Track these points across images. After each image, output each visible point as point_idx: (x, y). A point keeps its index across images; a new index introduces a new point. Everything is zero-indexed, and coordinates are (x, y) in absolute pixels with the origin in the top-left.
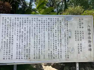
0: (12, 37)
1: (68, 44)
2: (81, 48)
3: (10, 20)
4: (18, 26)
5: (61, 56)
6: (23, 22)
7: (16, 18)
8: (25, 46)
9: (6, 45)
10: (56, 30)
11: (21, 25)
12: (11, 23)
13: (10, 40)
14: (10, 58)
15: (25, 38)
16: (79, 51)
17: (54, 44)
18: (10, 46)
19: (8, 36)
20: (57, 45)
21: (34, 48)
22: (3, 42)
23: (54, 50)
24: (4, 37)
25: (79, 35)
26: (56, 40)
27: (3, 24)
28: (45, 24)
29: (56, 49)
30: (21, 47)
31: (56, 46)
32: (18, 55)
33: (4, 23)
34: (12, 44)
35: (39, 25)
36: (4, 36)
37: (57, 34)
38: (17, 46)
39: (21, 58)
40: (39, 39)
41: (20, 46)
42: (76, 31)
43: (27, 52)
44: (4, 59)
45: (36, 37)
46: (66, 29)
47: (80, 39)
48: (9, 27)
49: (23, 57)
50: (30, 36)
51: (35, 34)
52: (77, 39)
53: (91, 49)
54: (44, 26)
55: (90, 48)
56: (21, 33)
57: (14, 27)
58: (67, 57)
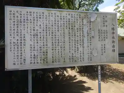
0: (24, 37)
1: (91, 45)
2: (104, 49)
3: (21, 14)
4: (31, 22)
6: (37, 18)
7: (27, 12)
8: (41, 48)
9: (16, 47)
10: (77, 29)
11: (35, 22)
12: (22, 19)
13: (21, 40)
15: (40, 37)
18: (21, 48)
19: (18, 35)
20: (79, 46)
21: (53, 50)
22: (12, 43)
24: (13, 36)
25: (103, 35)
26: (78, 41)
27: (10, 19)
28: (65, 21)
30: (36, 49)
32: (33, 59)
34: (24, 45)
35: (58, 21)
37: (79, 33)
38: (31, 48)
39: (36, 63)
40: (57, 39)
41: (34, 48)
43: (44, 55)
44: (14, 64)
45: (54, 37)
46: (89, 28)
47: (103, 39)
48: (19, 23)
49: (39, 61)
50: (46, 35)
51: (52, 33)
52: (101, 39)
53: (114, 50)
54: (64, 24)
55: (113, 48)
56: (36, 32)
57: (26, 24)
58: (90, 59)
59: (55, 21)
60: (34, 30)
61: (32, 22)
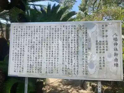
0: (24, 48)
1: (86, 57)
2: (104, 63)
3: (22, 29)
4: (29, 36)
5: (78, 71)
6: (34, 31)
8: (36, 58)
9: (17, 57)
10: (72, 40)
11: (33, 35)
12: (23, 33)
13: (21, 51)
14: (21, 71)
15: (36, 49)
16: (100, 66)
17: (69, 56)
18: (21, 58)
19: (19, 47)
21: (47, 60)
22: (14, 53)
23: (69, 64)
24: (15, 48)
26: (72, 52)
27: (14, 34)
28: (60, 33)
29: (72, 62)
30: (32, 59)
31: (72, 60)
32: (29, 68)
33: (16, 33)
34: (23, 55)
36: (15, 46)
37: (73, 44)
38: (28, 58)
39: (31, 72)
40: (51, 50)
42: (97, 41)
43: (39, 65)
44: (15, 71)
45: (48, 48)
46: (85, 39)
47: (102, 51)
48: (20, 37)
49: (34, 71)
51: (47, 45)
52: (99, 51)
53: (117, 64)
54: (58, 36)
56: (33, 44)
57: (25, 37)
58: (85, 73)
59: (50, 33)
60: (31, 42)
61: (31, 35)
